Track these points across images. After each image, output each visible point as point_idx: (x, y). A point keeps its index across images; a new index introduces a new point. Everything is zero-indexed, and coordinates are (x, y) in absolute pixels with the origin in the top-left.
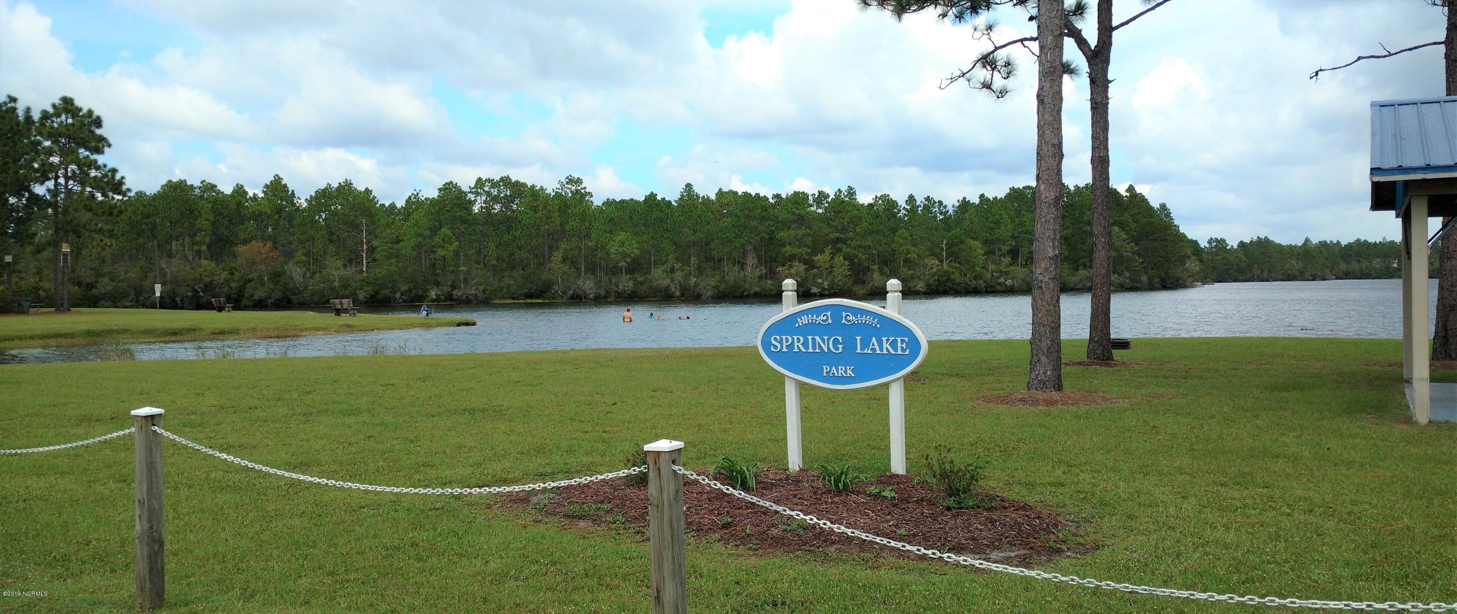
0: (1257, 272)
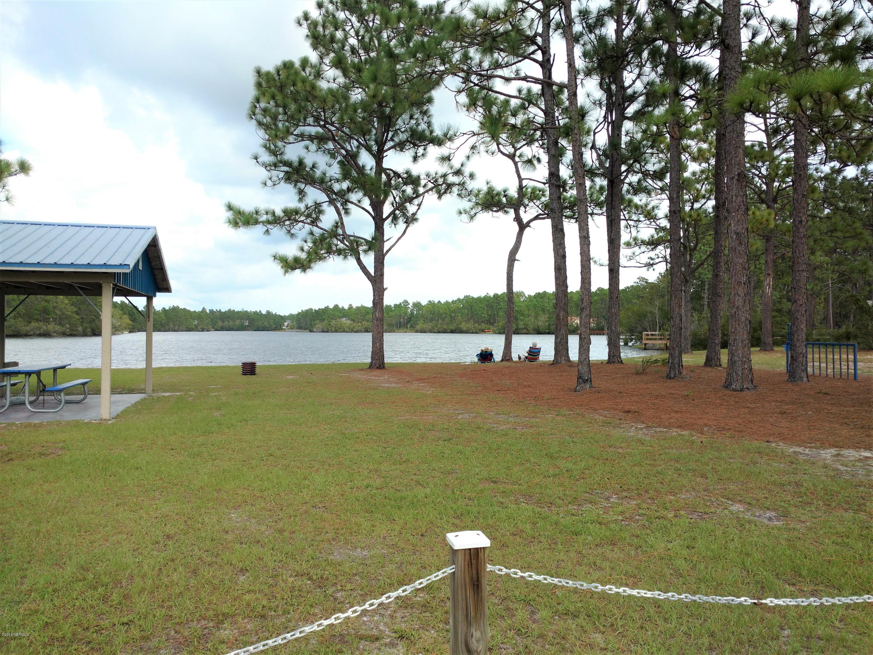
0: (171, 326)
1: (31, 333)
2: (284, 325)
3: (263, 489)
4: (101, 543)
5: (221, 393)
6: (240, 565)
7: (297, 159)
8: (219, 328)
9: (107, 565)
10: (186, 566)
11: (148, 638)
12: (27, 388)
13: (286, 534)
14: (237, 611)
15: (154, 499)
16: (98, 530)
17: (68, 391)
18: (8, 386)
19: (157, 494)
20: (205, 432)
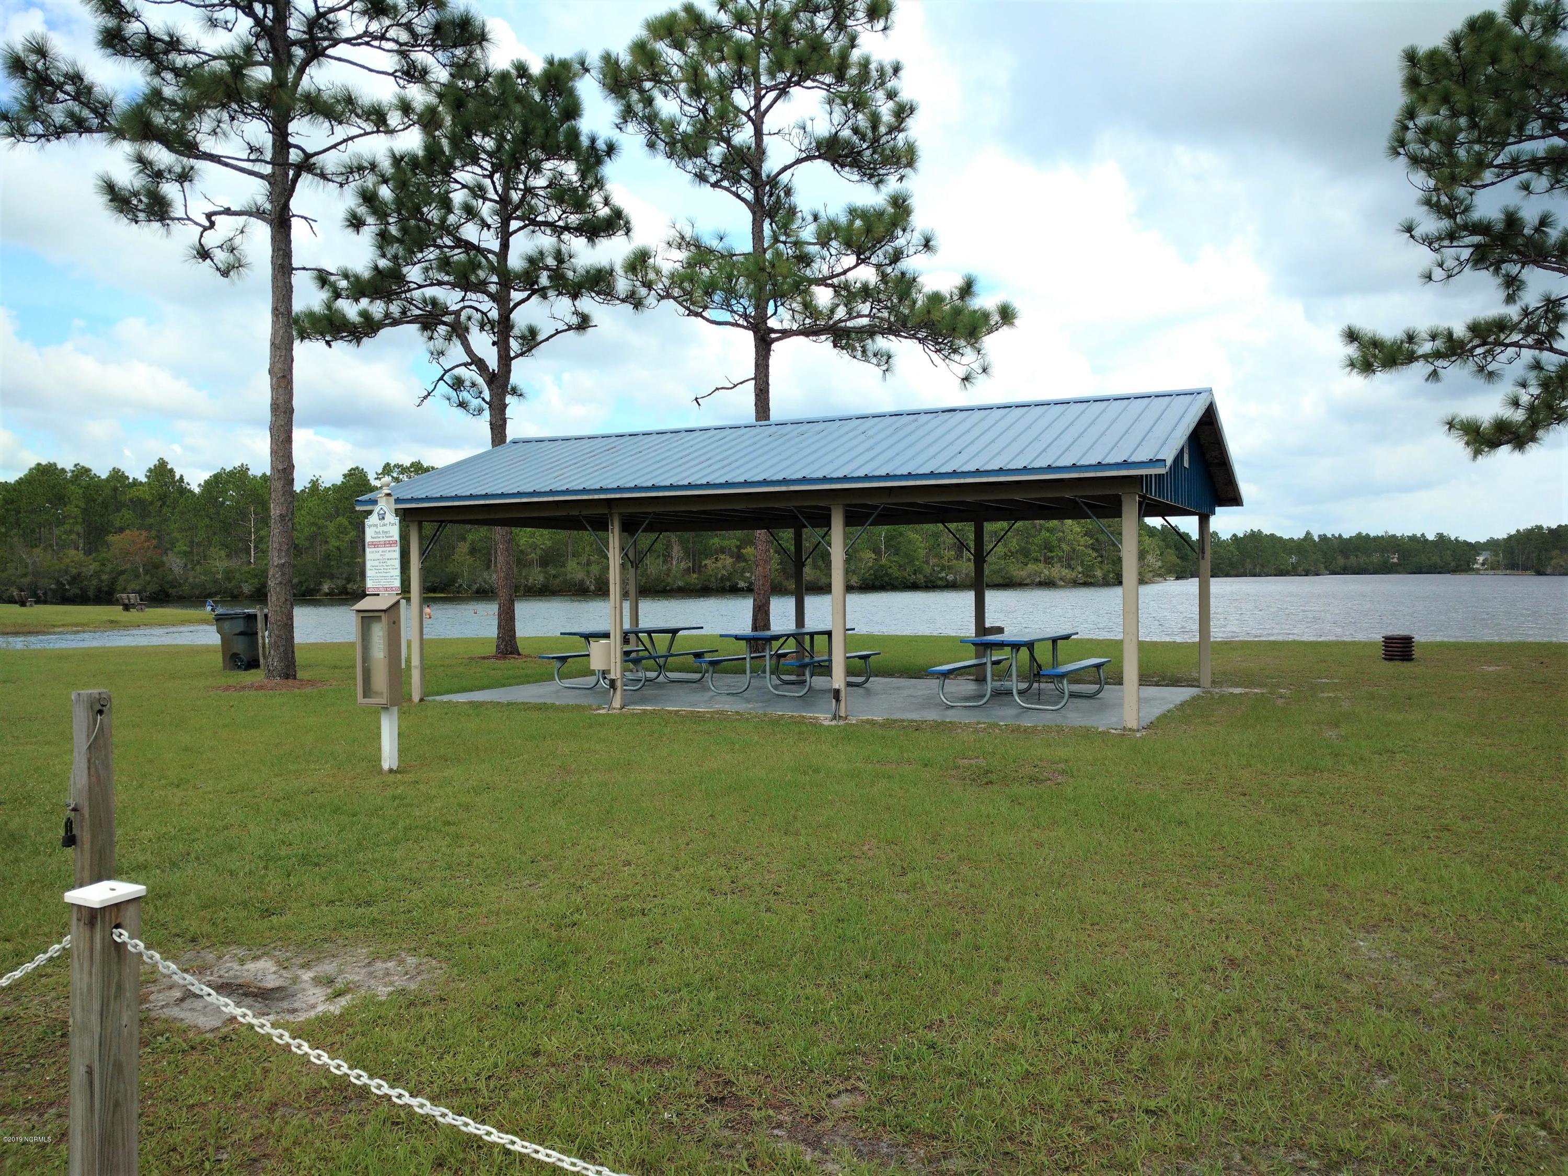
0: (1249, 566)
1: (1028, 581)
2: (1475, 562)
3: (1429, 899)
4: (1116, 948)
5: (1339, 694)
6: (1377, 1053)
7: (1502, 216)
8: (1338, 569)
9: (1124, 993)
10: (1265, 1027)
11: (1192, 1155)
12: (1014, 668)
13: (1482, 1007)
14: (1370, 1153)
15: (1207, 884)
16: (1113, 925)
17: (1075, 677)
18: (989, 665)
19: (1214, 875)
20: (1307, 768)
